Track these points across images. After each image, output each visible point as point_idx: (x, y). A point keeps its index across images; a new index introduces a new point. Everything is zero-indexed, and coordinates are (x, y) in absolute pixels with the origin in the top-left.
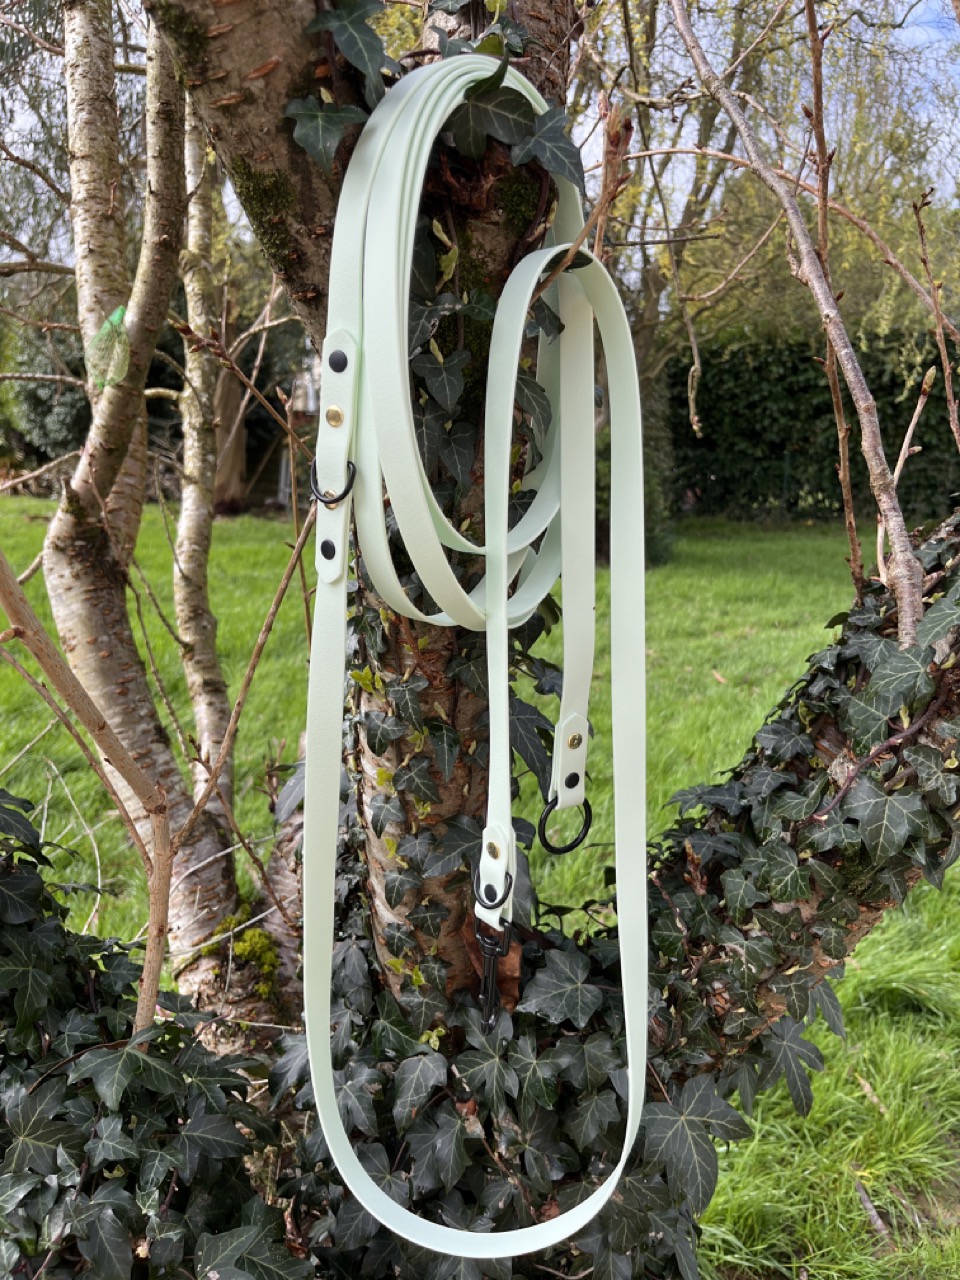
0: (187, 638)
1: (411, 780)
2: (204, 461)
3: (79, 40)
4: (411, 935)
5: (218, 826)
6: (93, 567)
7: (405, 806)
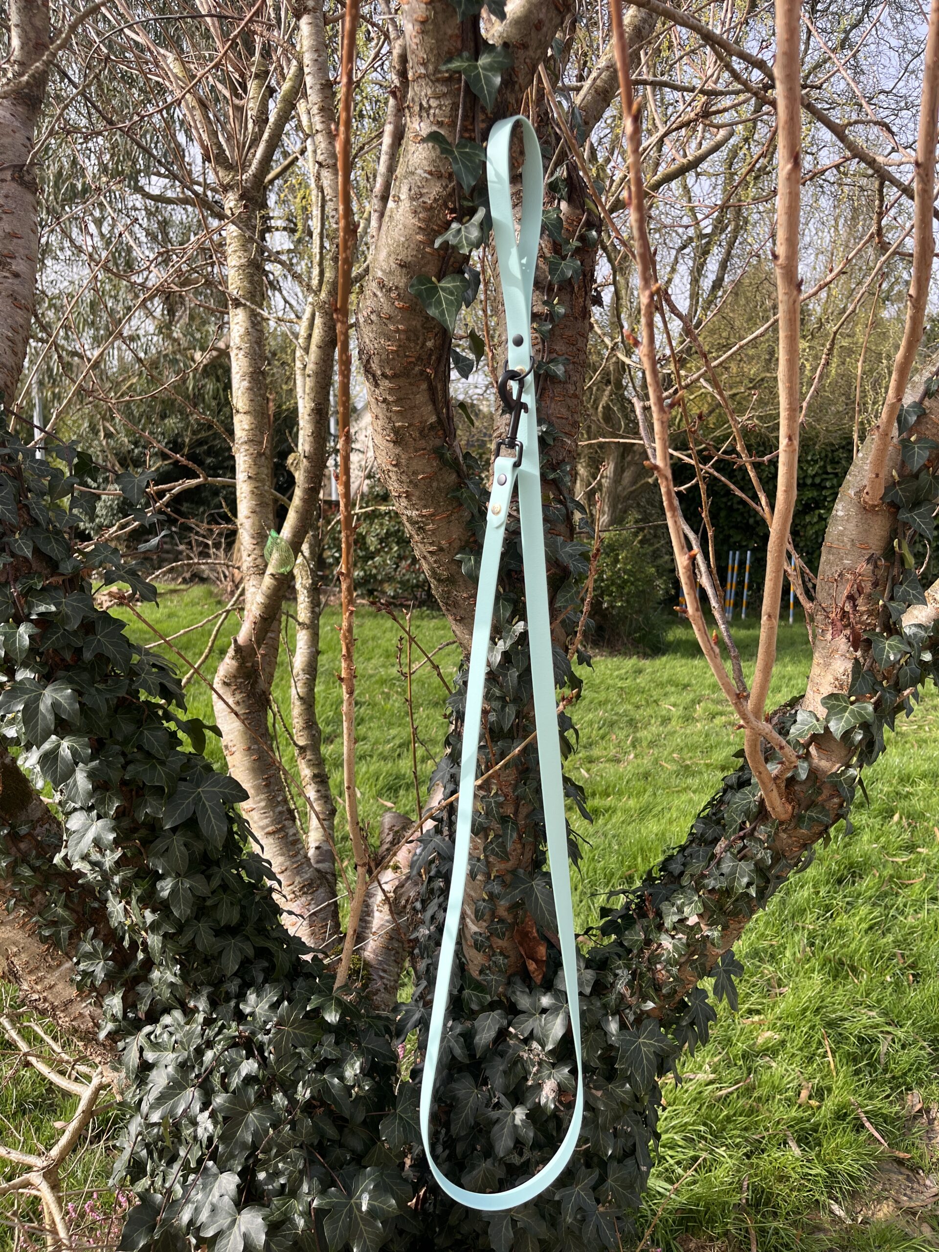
0: (301, 742)
1: (493, 849)
2: (313, 612)
3: (242, 330)
4: (488, 938)
5: (327, 879)
6: (248, 697)
7: (488, 863)
